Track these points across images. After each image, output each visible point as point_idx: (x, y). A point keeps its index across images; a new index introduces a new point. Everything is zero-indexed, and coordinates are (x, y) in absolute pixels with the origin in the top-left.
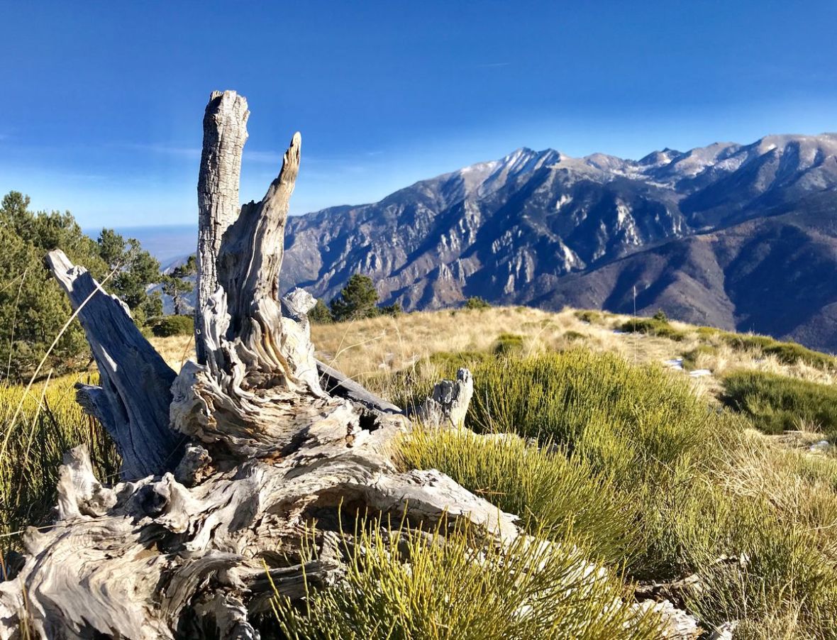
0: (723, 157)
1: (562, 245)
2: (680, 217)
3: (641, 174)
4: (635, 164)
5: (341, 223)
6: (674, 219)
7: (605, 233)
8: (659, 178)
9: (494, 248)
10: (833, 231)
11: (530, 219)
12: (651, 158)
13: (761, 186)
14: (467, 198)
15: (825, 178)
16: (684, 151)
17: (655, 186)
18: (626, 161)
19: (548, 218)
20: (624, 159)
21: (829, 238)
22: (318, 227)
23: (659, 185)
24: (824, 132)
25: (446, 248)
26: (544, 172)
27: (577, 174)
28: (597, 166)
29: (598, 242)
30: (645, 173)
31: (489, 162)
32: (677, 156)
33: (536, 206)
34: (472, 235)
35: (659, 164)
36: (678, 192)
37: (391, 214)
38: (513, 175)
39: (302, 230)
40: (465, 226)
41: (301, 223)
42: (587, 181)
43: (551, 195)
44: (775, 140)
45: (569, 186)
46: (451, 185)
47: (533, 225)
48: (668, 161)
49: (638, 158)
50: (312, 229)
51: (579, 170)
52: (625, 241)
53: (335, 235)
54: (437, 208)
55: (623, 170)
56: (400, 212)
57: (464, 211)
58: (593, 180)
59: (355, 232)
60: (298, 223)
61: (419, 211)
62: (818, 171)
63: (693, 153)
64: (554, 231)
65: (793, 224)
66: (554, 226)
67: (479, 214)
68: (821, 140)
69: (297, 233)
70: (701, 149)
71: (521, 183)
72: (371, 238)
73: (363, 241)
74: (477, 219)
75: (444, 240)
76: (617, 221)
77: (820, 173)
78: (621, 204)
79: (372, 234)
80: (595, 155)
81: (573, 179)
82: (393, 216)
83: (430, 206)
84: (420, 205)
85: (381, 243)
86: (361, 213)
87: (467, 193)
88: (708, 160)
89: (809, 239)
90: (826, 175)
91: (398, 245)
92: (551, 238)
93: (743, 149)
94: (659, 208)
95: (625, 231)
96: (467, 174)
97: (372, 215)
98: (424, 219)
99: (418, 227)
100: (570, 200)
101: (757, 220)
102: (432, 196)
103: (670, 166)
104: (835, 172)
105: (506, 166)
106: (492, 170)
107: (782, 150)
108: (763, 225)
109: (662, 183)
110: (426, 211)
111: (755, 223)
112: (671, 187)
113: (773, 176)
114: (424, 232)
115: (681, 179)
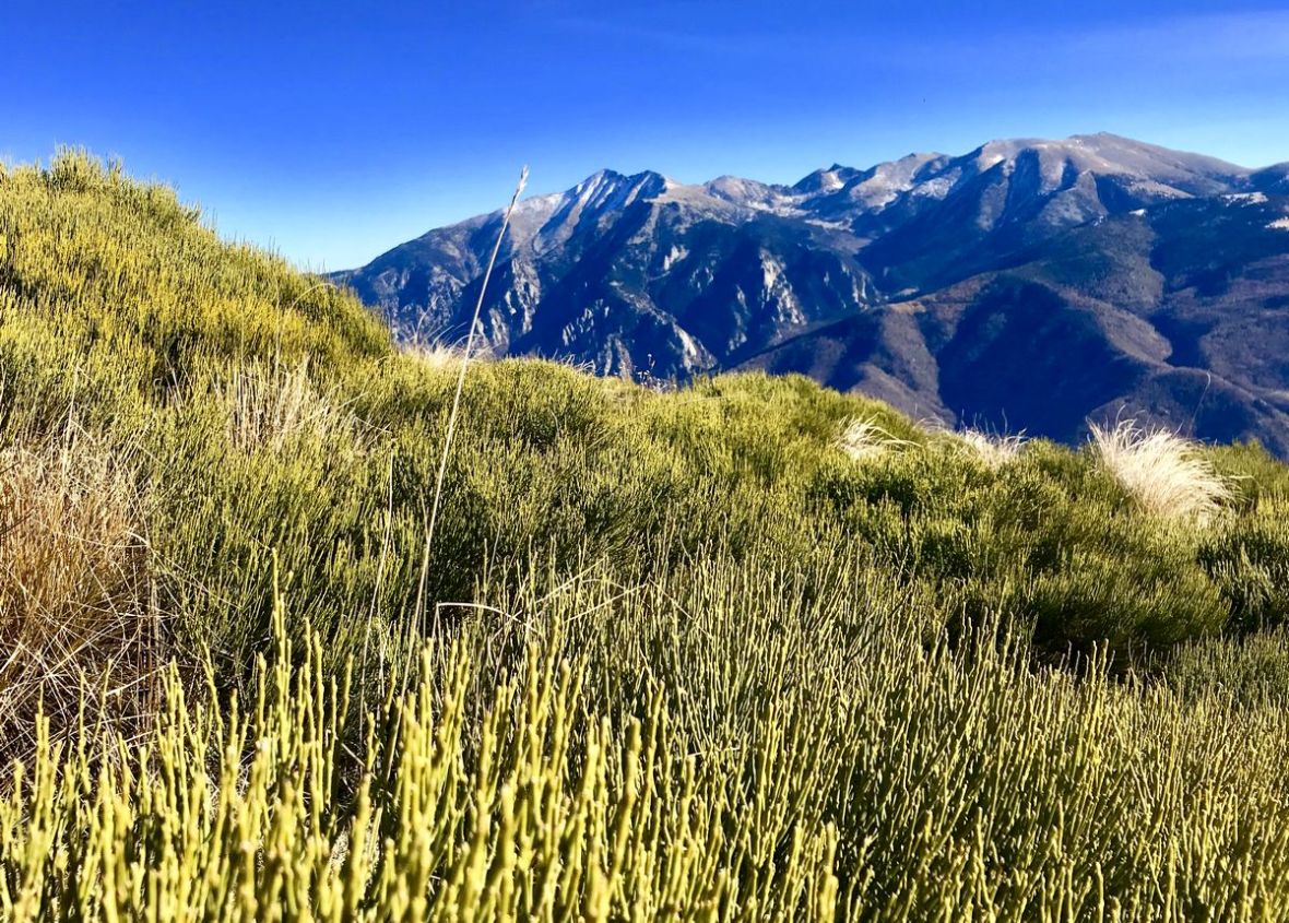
0: (924, 175)
1: (676, 328)
2: (864, 276)
3: (797, 207)
4: (786, 191)
6: (854, 280)
7: (745, 307)
8: (826, 215)
9: (565, 338)
10: (1099, 290)
11: (622, 287)
12: (812, 182)
13: (985, 221)
14: (516, 256)
15: (1079, 206)
16: (864, 168)
17: (821, 227)
18: (773, 187)
19: (650, 284)
20: (769, 184)
21: (1093, 301)
23: (827, 225)
24: (1073, 134)
25: (485, 339)
26: (640, 211)
27: (695, 211)
28: (726, 197)
29: (735, 321)
30: (803, 206)
31: (550, 195)
32: (852, 177)
33: (631, 267)
34: (527, 318)
35: (825, 191)
36: (860, 234)
37: (386, 286)
38: (591, 213)
40: (515, 303)
42: (711, 223)
43: (654, 247)
44: (1001, 149)
45: (682, 231)
46: (484, 234)
47: (628, 297)
48: (839, 185)
49: (791, 184)
51: (697, 205)
52: (777, 318)
54: (466, 275)
55: (768, 202)
56: (403, 282)
57: (511, 277)
58: (720, 220)
61: (436, 279)
62: (1069, 195)
63: (878, 170)
64: (662, 305)
65: (1037, 280)
66: (660, 295)
67: (537, 282)
68: (1070, 146)
70: (890, 164)
71: (605, 228)
74: (534, 290)
75: (481, 328)
76: (764, 287)
77: (1073, 198)
78: (767, 258)
80: (722, 179)
81: (689, 219)
82: (391, 290)
83: (454, 271)
84: (437, 269)
87: (515, 247)
88: (903, 182)
89: (1064, 303)
90: (1081, 202)
92: (659, 317)
93: (955, 162)
94: (830, 262)
95: (777, 302)
96: (515, 216)
98: (444, 293)
99: (435, 307)
100: (684, 254)
101: (983, 275)
102: (456, 253)
103: (844, 192)
104: (1095, 197)
105: (577, 200)
106: (554, 208)
107: (1013, 163)
108: (992, 283)
109: (833, 221)
110: (447, 279)
111: (982, 279)
112: (846, 227)
113: (1002, 204)
114: (445, 314)
115: (860, 213)
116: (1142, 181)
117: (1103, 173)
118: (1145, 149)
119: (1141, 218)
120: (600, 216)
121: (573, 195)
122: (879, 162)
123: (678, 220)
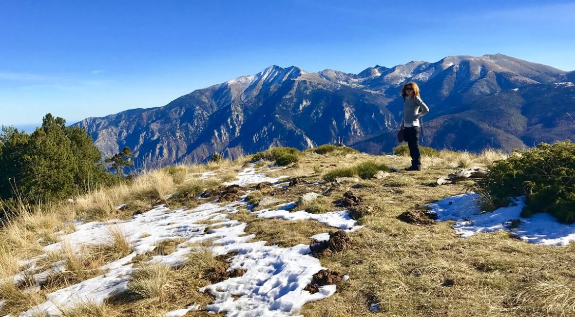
0: (418, 71)
1: (304, 136)
2: (390, 115)
3: (360, 84)
4: (355, 77)
5: (135, 122)
6: (386, 117)
7: (336, 127)
8: (373, 88)
9: (254, 139)
10: (497, 124)
11: (280, 117)
12: (367, 72)
13: (445, 92)
14: (233, 102)
15: (488, 86)
16: (390, 67)
17: (370, 93)
18: (349, 74)
19: (293, 116)
20: (347, 73)
21: (495, 129)
22: (117, 126)
23: (373, 92)
24: (485, 54)
25: (218, 139)
26: (289, 84)
27: (314, 85)
28: (328, 79)
29: (331, 134)
30: (362, 83)
31: (249, 76)
32: (385, 71)
33: (284, 108)
34: (237, 130)
35: (372, 77)
36: (387, 97)
37: (174, 115)
38: (267, 84)
39: (104, 128)
40: (232, 123)
41: (103, 123)
42: (321, 89)
43: (295, 100)
44: (451, 61)
45: (308, 93)
46: (221, 93)
47: (283, 122)
48: (379, 75)
49: (357, 73)
50: (112, 127)
51: (315, 82)
52: (351, 133)
53: (130, 132)
54: (210, 110)
55: (346, 81)
56: (182, 113)
57: (231, 112)
58: (325, 89)
59: (147, 129)
60: (101, 123)
61: (197, 112)
62: (483, 81)
63: (396, 69)
64: (298, 126)
65: (469, 119)
66: (298, 122)
67: (242, 114)
68: (484, 60)
69: (100, 131)
70: (402, 66)
71: (273, 91)
72: (159, 133)
73: (153, 136)
74: (241, 118)
75: (216, 134)
76: (345, 119)
77: (485, 83)
78: (346, 106)
79: (160, 131)
80: (326, 71)
81: (311, 88)
82: (177, 116)
83: (205, 109)
84: (197, 108)
85: (167, 137)
86: (152, 114)
87: (232, 99)
88: (408, 74)
89: (481, 129)
90: (489, 84)
91: (180, 138)
92: (297, 131)
93: (431, 65)
94: (375, 108)
95: (351, 126)
96: (232, 85)
97: (160, 116)
98: (200, 118)
99: (196, 125)
100: (309, 103)
101: (444, 116)
102: (206, 101)
103: (381, 78)
104: (495, 82)
105: (261, 78)
106: (251, 81)
107: (458, 66)
108: (449, 120)
109: (376, 90)
110: (202, 112)
111: (444, 118)
112: (382, 93)
113: (453, 85)
114: (201, 128)
115: (388, 87)
116: (516, 75)
117: (499, 72)
118: (518, 61)
119: (516, 92)
120: (270, 86)
121: (259, 76)
123: (306, 88)
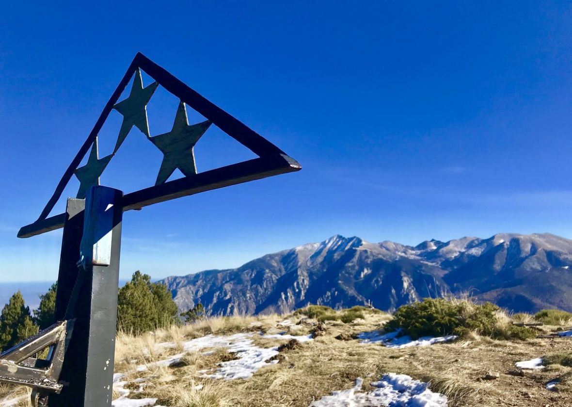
0: (470, 246)
1: (365, 303)
2: (446, 286)
3: (417, 255)
4: (412, 249)
5: (211, 282)
6: (442, 288)
7: (395, 296)
8: (429, 260)
9: (318, 303)
11: (343, 284)
12: (423, 245)
13: (497, 266)
14: (299, 267)
15: (539, 263)
16: (445, 241)
17: (427, 264)
18: (407, 246)
19: (355, 283)
20: (405, 245)
22: (194, 285)
23: (430, 264)
24: (534, 233)
25: (285, 302)
26: (351, 253)
27: (374, 254)
28: (387, 249)
29: (391, 302)
30: (419, 255)
31: (315, 243)
32: (440, 245)
34: (303, 293)
35: (429, 250)
36: (443, 269)
37: (246, 277)
38: (331, 252)
39: (183, 287)
40: (298, 287)
41: (183, 282)
42: (381, 260)
43: (357, 268)
44: (502, 237)
45: (369, 262)
46: (289, 258)
47: (345, 288)
48: (435, 248)
49: (415, 245)
50: (191, 286)
51: (375, 251)
52: (409, 301)
53: (206, 291)
54: (279, 274)
55: (405, 252)
56: (253, 275)
57: (297, 276)
58: (385, 259)
59: (221, 289)
60: (181, 281)
61: (266, 275)
62: (534, 258)
63: (451, 243)
64: (359, 292)
65: (522, 293)
66: (360, 289)
67: (308, 278)
68: (533, 238)
69: (180, 289)
70: (456, 240)
71: (336, 258)
72: (231, 293)
73: (226, 295)
74: (306, 282)
75: (283, 297)
76: (403, 288)
77: (535, 259)
78: (405, 276)
79: (232, 291)
80: (386, 242)
81: (372, 257)
82: (248, 278)
83: (274, 272)
84: (267, 271)
85: (238, 297)
86: (226, 276)
87: (299, 264)
88: (461, 248)
89: (535, 305)
90: (539, 261)
91: (250, 299)
92: (358, 298)
93: (483, 241)
94: (430, 279)
95: (409, 295)
96: (300, 251)
97: (233, 277)
98: (270, 281)
99: (265, 287)
100: (370, 272)
101: (497, 290)
102: (275, 264)
103: (436, 251)
104: (546, 260)
105: (326, 246)
106: (316, 249)
107: (508, 243)
108: (502, 293)
109: (432, 262)
110: (271, 275)
111: (497, 292)
112: (438, 265)
113: (505, 261)
114: (269, 290)
115: (444, 260)
116: (565, 254)
117: (548, 250)
118: (566, 241)
119: (567, 270)
120: (335, 253)
121: (324, 244)
122: (452, 239)
123: (367, 257)
